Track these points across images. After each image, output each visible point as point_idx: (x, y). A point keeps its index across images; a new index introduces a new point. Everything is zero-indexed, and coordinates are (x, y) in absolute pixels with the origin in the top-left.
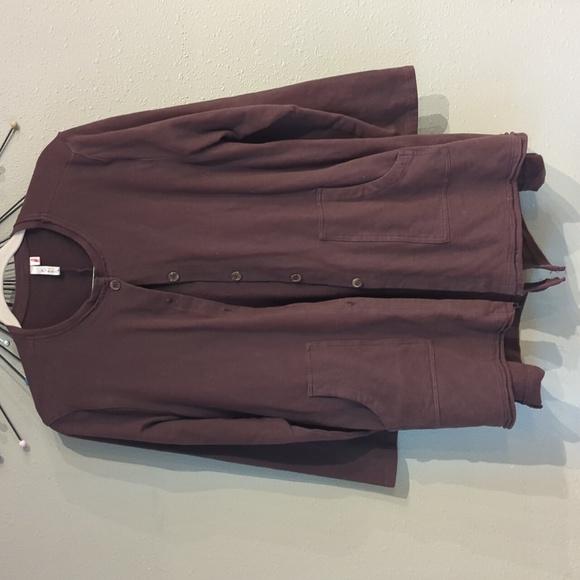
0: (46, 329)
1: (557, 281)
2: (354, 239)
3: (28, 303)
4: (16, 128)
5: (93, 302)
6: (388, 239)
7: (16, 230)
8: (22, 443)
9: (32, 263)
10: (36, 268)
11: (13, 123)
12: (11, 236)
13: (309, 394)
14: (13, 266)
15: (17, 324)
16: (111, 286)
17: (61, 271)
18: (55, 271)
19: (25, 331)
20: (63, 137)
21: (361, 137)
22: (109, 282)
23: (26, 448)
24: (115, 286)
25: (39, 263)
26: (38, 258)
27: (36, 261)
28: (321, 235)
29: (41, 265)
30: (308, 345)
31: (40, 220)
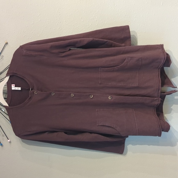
0: (16, 106)
1: (175, 91)
2: (110, 84)
3: (11, 99)
4: (7, 43)
5: (30, 98)
6: (120, 85)
7: (7, 75)
8: (9, 141)
9: (12, 86)
10: (14, 88)
11: (6, 42)
12: (6, 77)
13: (97, 125)
14: (6, 86)
15: (8, 105)
16: (35, 93)
17: (21, 89)
18: (19, 89)
19: (10, 107)
20: (21, 47)
21: (114, 47)
23: (10, 142)
24: (36, 93)
25: (14, 86)
26: (14, 85)
28: (100, 82)
29: (15, 87)
30: (97, 110)
31: (13, 73)
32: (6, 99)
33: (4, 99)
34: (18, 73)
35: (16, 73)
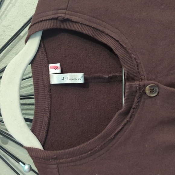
0: (71, 149)
3: (50, 119)
5: (126, 113)
9: (52, 71)
10: (56, 76)
18: (78, 78)
22: (145, 86)
24: (152, 91)
25: (59, 71)
26: (58, 65)
27: (56, 68)
29: (62, 72)
31: (57, 19)
32: (32, 124)
33: (23, 122)
34: (73, 18)
35: (67, 17)
